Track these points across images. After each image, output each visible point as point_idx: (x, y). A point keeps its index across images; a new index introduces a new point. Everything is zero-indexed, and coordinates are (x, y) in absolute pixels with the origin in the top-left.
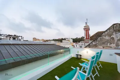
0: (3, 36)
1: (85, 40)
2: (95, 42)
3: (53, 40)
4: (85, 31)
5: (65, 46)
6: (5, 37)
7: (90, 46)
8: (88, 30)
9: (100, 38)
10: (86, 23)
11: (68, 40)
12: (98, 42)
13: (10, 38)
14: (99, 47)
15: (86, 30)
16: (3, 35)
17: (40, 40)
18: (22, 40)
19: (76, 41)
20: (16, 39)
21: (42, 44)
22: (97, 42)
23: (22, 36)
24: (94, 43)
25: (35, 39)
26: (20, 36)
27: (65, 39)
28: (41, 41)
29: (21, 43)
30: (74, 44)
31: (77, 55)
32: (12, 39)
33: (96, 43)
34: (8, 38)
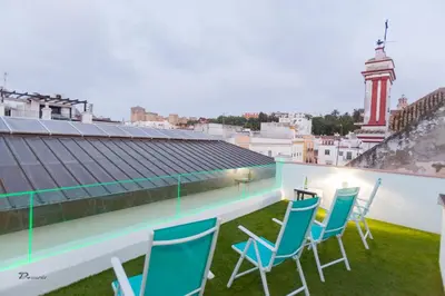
0: (12, 99)
1: (366, 128)
2: (400, 143)
3: (220, 121)
4: (370, 83)
5: (269, 148)
6: (22, 103)
7: (374, 156)
8: (384, 80)
9: (425, 123)
10: (379, 43)
11: (288, 125)
12: (418, 142)
13: (42, 106)
14: (418, 164)
15: (375, 81)
16: (15, 96)
17: (162, 119)
18: (87, 119)
19: (327, 127)
20: (65, 112)
21: (166, 140)
22: (412, 144)
23: (85, 102)
24: (394, 146)
25: (139, 112)
26: (77, 102)
27: (274, 119)
28: (166, 123)
29: (82, 133)
30: (318, 143)
31: (299, 192)
32: (47, 112)
33: (404, 145)
34: (35, 106)
